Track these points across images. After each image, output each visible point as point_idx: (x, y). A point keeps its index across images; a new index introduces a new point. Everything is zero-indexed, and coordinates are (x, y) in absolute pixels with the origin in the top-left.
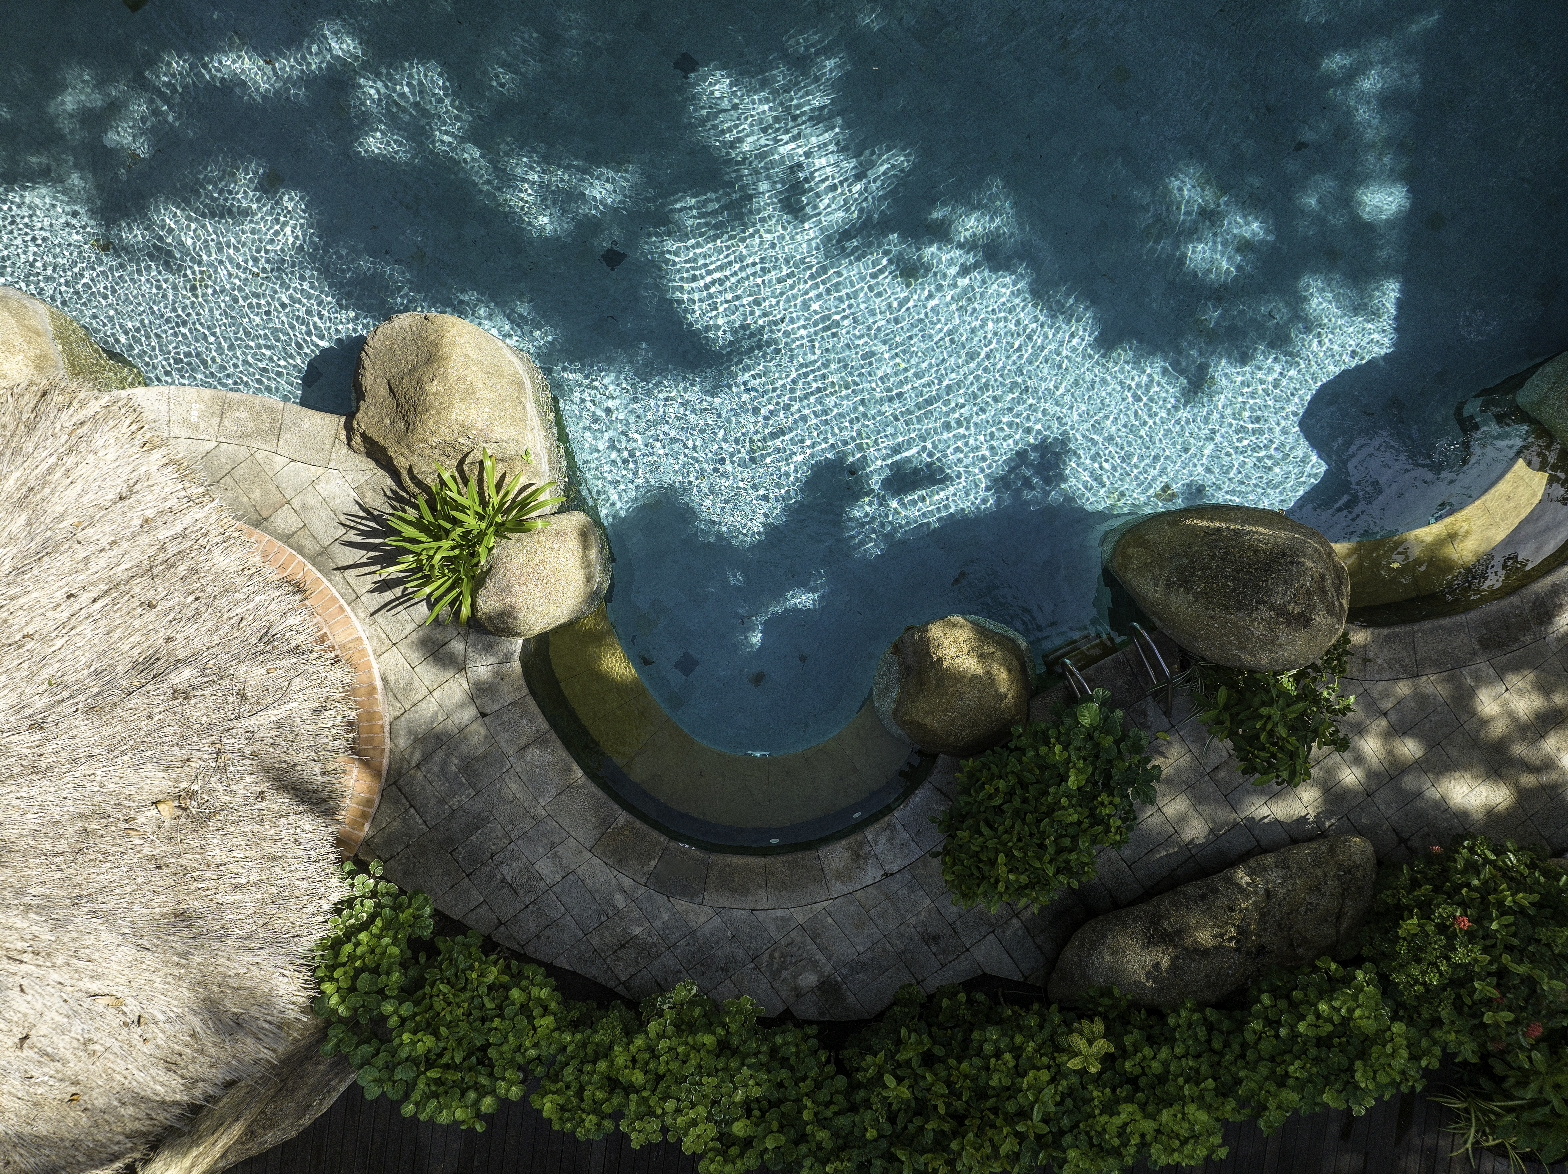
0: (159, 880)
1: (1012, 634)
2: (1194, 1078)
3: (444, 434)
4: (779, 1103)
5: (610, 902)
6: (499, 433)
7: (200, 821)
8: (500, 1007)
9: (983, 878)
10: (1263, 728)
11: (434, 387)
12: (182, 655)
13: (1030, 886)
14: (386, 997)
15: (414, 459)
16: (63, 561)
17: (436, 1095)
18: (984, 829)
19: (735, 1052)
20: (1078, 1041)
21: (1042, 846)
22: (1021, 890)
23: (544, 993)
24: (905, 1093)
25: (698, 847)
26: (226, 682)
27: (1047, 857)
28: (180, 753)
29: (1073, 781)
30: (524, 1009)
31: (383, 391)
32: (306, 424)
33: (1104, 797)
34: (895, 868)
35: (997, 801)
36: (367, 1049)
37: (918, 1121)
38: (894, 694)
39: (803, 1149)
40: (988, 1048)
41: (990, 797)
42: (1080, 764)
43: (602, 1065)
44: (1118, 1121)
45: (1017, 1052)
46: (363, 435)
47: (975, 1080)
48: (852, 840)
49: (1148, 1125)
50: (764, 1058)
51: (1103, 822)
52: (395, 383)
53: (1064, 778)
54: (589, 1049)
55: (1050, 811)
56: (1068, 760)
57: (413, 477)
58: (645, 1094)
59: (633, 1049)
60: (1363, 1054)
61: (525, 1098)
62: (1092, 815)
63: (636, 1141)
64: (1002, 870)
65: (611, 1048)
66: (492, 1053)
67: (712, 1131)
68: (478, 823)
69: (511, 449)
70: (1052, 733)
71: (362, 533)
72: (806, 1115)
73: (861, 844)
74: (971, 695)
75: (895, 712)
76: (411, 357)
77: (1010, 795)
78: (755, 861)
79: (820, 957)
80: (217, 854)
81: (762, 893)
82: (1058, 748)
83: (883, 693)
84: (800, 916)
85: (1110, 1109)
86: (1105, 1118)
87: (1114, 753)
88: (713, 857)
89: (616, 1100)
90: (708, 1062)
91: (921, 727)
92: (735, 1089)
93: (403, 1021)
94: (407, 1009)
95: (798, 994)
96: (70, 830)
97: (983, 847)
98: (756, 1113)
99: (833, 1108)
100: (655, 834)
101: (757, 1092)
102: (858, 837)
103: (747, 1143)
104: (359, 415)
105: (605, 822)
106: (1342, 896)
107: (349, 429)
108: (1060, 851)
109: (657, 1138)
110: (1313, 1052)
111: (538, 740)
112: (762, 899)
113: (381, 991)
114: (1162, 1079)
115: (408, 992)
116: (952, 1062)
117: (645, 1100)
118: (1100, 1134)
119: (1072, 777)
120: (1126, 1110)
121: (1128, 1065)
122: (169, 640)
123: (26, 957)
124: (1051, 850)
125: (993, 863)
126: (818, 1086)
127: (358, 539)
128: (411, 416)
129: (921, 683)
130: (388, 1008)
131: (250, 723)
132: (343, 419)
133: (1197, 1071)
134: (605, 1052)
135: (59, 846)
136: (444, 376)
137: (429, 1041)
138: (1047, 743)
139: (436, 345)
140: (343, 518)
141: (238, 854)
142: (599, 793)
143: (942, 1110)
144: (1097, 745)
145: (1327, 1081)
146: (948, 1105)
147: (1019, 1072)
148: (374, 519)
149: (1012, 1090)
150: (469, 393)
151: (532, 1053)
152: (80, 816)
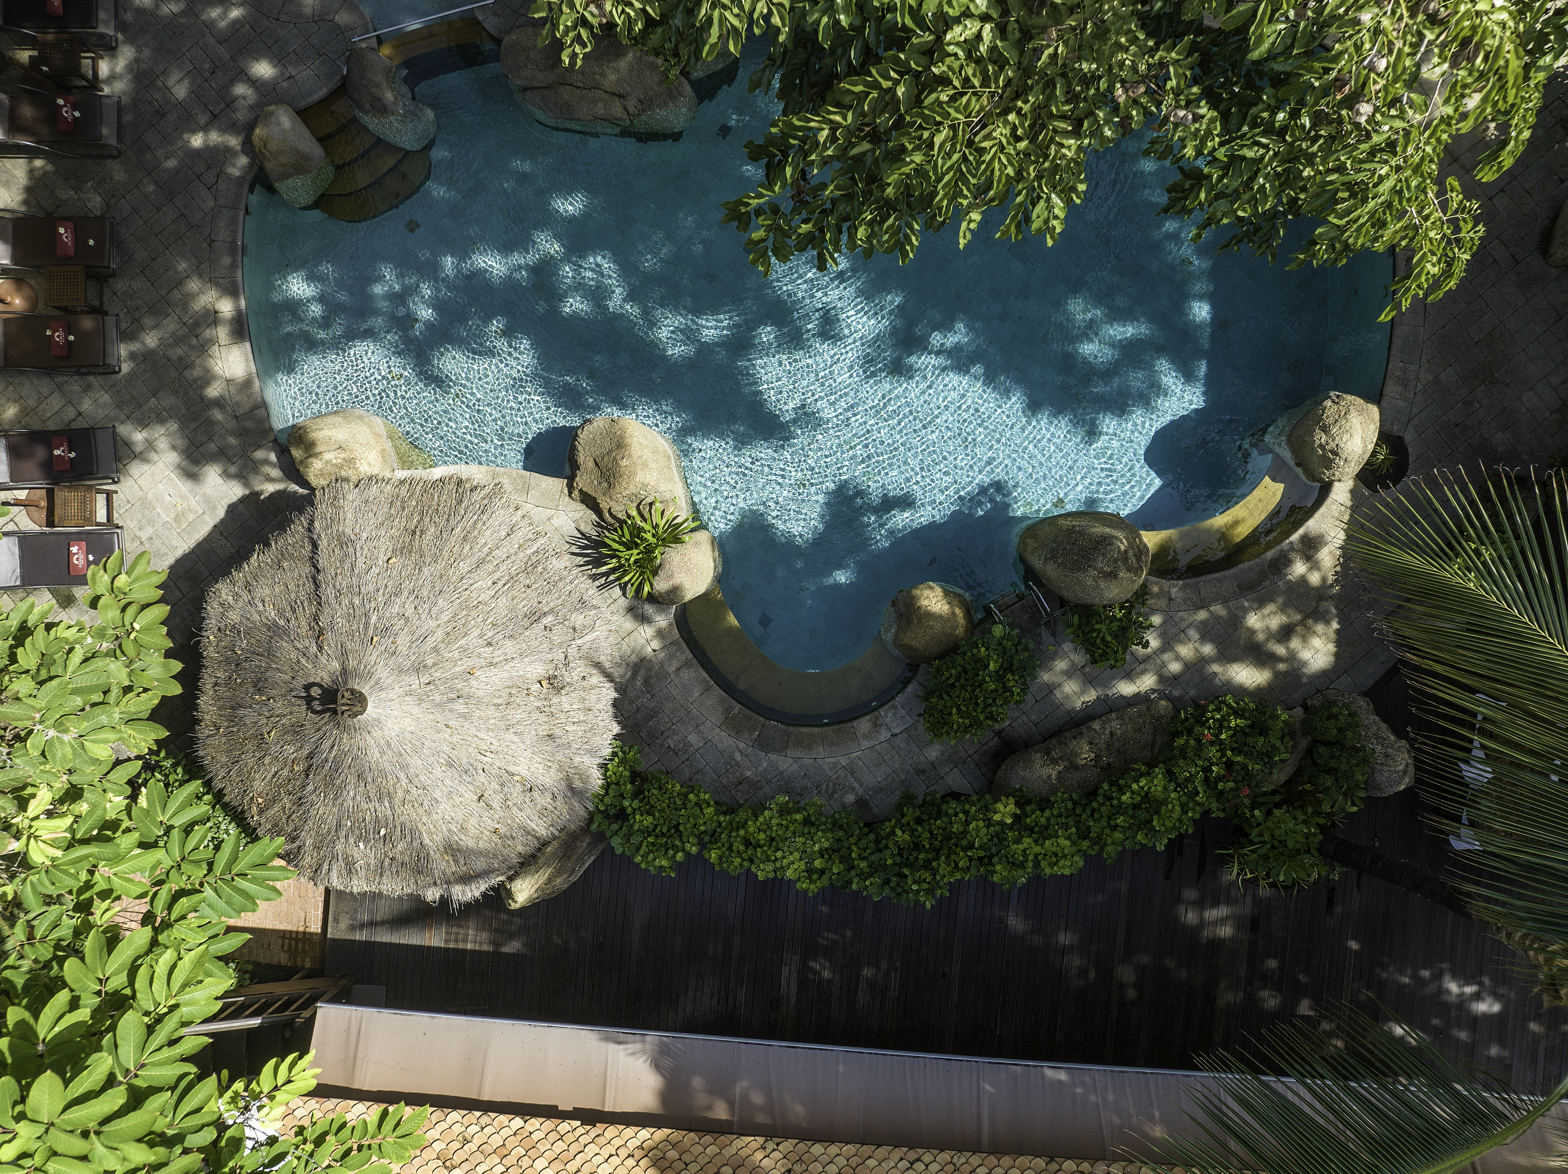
0: (543, 718)
1: (960, 591)
2: (1066, 827)
3: (632, 489)
4: (838, 850)
5: (732, 756)
6: (663, 487)
7: (558, 690)
8: (684, 804)
9: (945, 723)
10: (1097, 637)
11: (624, 463)
12: (546, 610)
13: (971, 726)
14: (624, 798)
15: (612, 503)
16: (490, 567)
17: (651, 851)
18: (945, 696)
19: (813, 824)
20: (1000, 806)
21: (977, 704)
22: (966, 730)
23: (707, 797)
24: (907, 837)
25: (782, 723)
26: (566, 623)
27: (979, 710)
28: (550, 657)
29: (992, 666)
30: (697, 804)
31: (591, 464)
32: (544, 485)
33: (1009, 676)
34: (898, 731)
35: (951, 681)
36: (615, 827)
37: (915, 854)
38: (893, 630)
39: (853, 873)
40: (951, 811)
41: (948, 679)
42: (995, 657)
43: (742, 832)
44: (1021, 847)
45: (967, 813)
46: (581, 491)
47: (944, 829)
48: (872, 715)
49: (1037, 849)
50: (830, 826)
51: (1009, 690)
52: (599, 460)
53: (987, 666)
54: (734, 824)
55: (980, 685)
56: (989, 656)
57: (610, 514)
58: (765, 848)
59: (758, 824)
60: (1158, 812)
61: (700, 853)
62: (1004, 687)
63: (761, 876)
64: (955, 717)
65: (746, 823)
66: (681, 828)
67: (802, 865)
68: (654, 713)
69: (667, 496)
70: (980, 642)
71: (580, 547)
72: (853, 855)
73: (877, 718)
74: (938, 626)
75: (894, 640)
76: (607, 445)
77: (958, 678)
78: (816, 730)
79: (856, 785)
80: (566, 706)
81: (821, 748)
82: (983, 649)
83: (887, 630)
84: (843, 761)
85: (1018, 841)
86: (1015, 846)
87: (1014, 651)
88: (791, 729)
89: (750, 852)
90: (800, 828)
91: (910, 647)
92: (814, 843)
93: (634, 810)
94: (636, 804)
95: (844, 807)
96: (504, 693)
97: (945, 706)
98: (826, 856)
99: (868, 851)
100: (757, 716)
101: (826, 845)
102: (876, 713)
103: (822, 872)
104: (577, 479)
105: (728, 710)
106: (1155, 734)
107: (570, 488)
108: (986, 706)
109: (771, 875)
110: (1131, 812)
111: (687, 664)
112: (820, 752)
113: (622, 795)
114: (1046, 828)
115: (636, 795)
116: (932, 821)
117: (765, 852)
118: (1013, 856)
119: (992, 665)
120: (1027, 841)
121: (1028, 820)
122: (539, 603)
123: (488, 754)
124: (982, 705)
125: (950, 714)
126: (859, 839)
127: (578, 551)
128: (612, 479)
129: (909, 622)
130: (626, 803)
131: (579, 642)
132: (566, 481)
133: (1067, 824)
134: (744, 825)
135: (500, 701)
136: (630, 456)
137: (650, 819)
138: (977, 647)
139: (622, 437)
140: (568, 539)
141: (575, 707)
142: (724, 694)
143: (927, 846)
144: (1004, 648)
145: (1139, 829)
146: (931, 844)
147: (967, 822)
148: (587, 538)
149: (965, 832)
150: (645, 465)
151: (702, 828)
152: (509, 687)
